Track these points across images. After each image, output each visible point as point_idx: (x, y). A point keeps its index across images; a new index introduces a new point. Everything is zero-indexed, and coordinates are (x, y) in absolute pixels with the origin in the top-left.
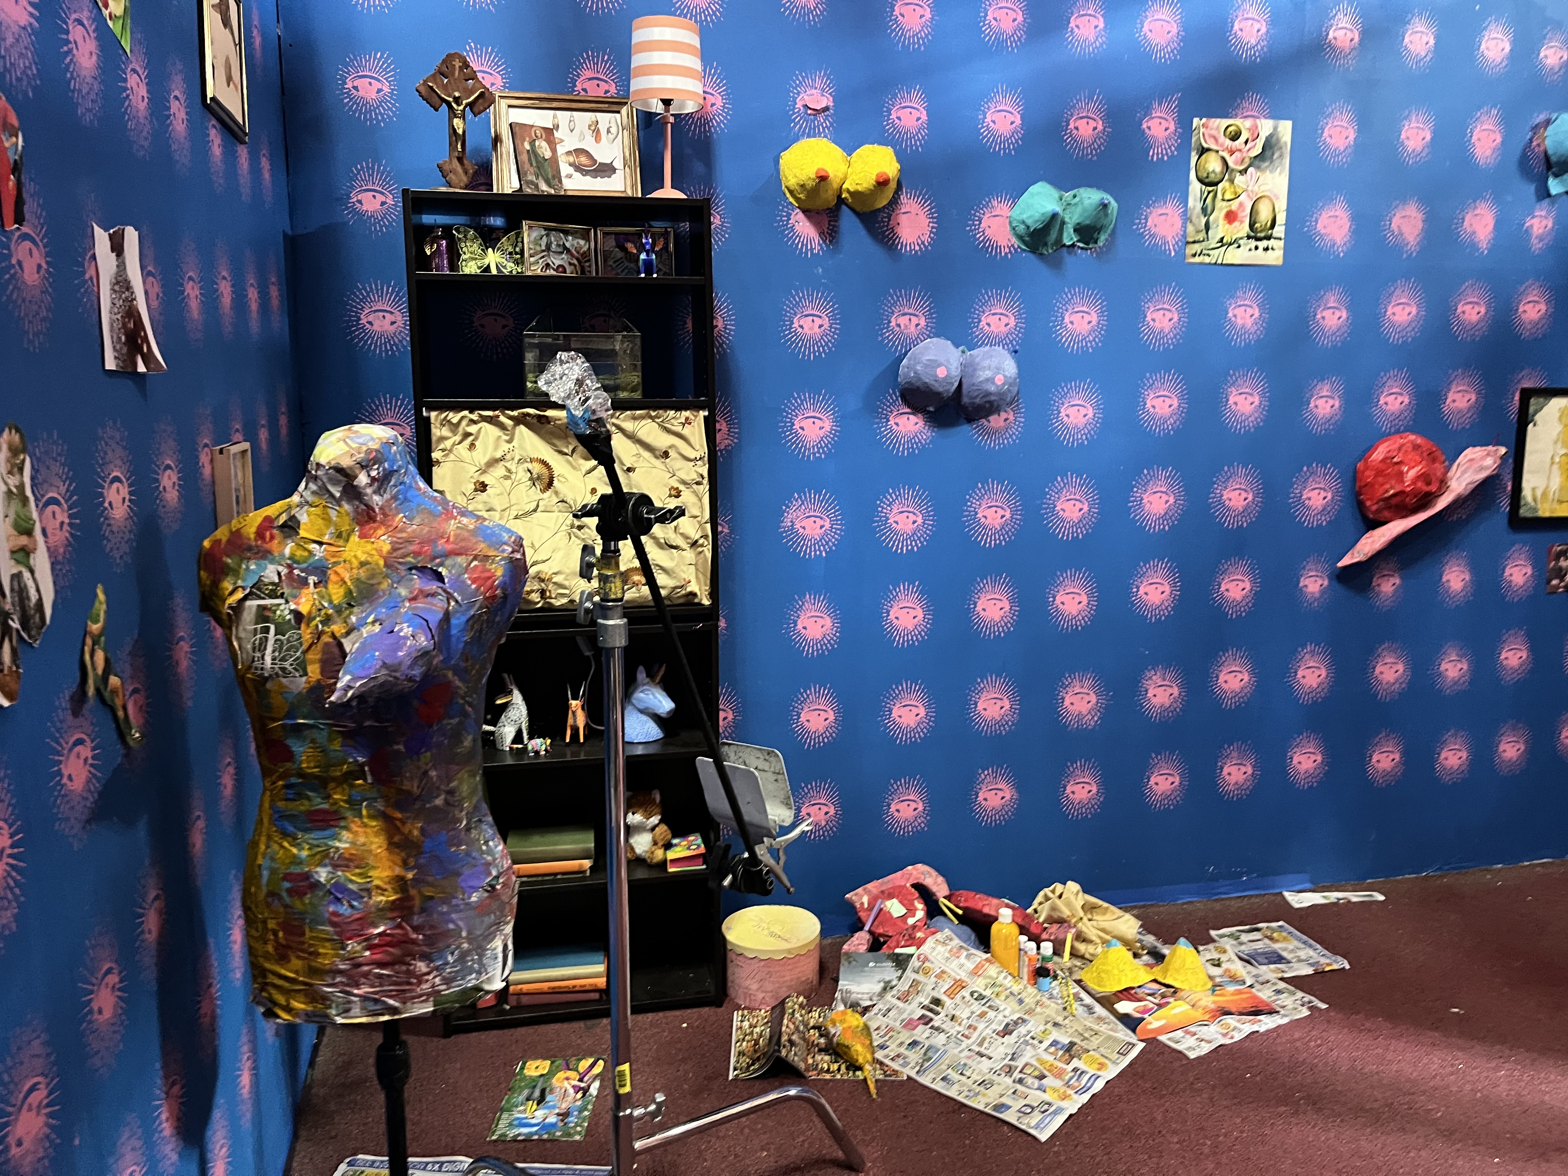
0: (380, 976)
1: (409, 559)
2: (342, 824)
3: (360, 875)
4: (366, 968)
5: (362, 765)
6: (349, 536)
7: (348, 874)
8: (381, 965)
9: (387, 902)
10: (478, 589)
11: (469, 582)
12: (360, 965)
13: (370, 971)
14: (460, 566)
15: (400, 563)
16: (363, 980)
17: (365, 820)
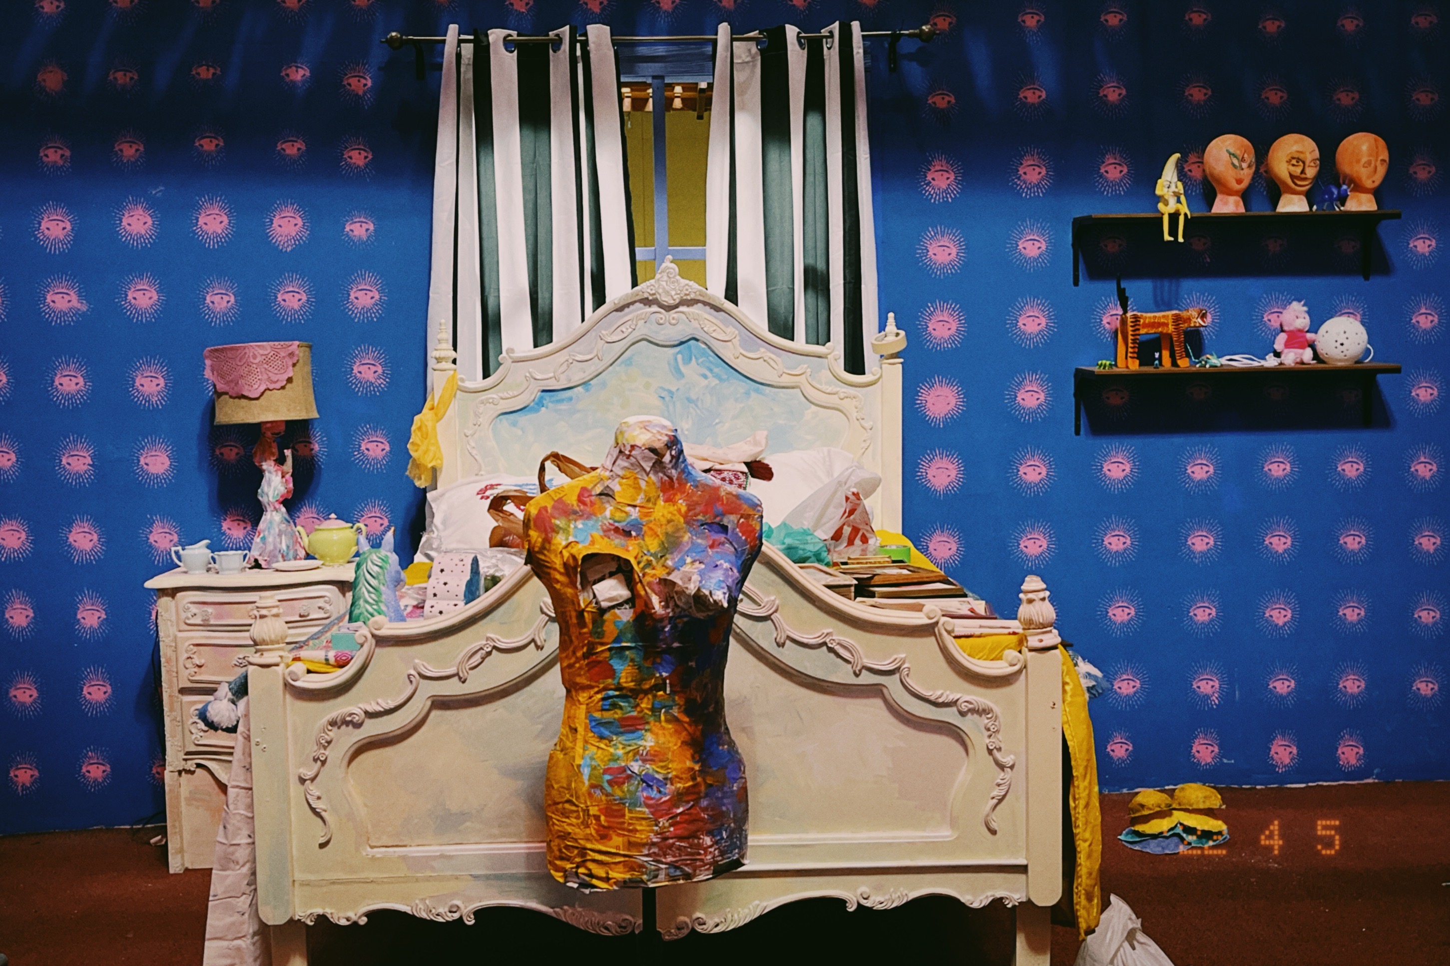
0: (679, 848)
1: (700, 517)
2: (647, 727)
3: (662, 767)
4: (671, 841)
5: (664, 680)
6: (656, 500)
7: (654, 767)
8: (680, 838)
9: (684, 788)
10: (746, 539)
11: (740, 534)
12: (666, 839)
13: (674, 844)
14: (733, 522)
15: (694, 520)
16: (669, 851)
17: (663, 724)
